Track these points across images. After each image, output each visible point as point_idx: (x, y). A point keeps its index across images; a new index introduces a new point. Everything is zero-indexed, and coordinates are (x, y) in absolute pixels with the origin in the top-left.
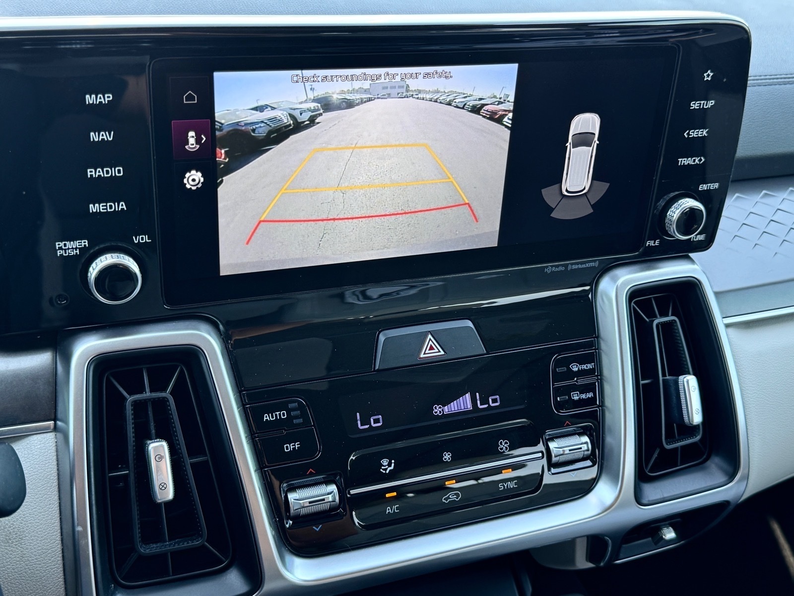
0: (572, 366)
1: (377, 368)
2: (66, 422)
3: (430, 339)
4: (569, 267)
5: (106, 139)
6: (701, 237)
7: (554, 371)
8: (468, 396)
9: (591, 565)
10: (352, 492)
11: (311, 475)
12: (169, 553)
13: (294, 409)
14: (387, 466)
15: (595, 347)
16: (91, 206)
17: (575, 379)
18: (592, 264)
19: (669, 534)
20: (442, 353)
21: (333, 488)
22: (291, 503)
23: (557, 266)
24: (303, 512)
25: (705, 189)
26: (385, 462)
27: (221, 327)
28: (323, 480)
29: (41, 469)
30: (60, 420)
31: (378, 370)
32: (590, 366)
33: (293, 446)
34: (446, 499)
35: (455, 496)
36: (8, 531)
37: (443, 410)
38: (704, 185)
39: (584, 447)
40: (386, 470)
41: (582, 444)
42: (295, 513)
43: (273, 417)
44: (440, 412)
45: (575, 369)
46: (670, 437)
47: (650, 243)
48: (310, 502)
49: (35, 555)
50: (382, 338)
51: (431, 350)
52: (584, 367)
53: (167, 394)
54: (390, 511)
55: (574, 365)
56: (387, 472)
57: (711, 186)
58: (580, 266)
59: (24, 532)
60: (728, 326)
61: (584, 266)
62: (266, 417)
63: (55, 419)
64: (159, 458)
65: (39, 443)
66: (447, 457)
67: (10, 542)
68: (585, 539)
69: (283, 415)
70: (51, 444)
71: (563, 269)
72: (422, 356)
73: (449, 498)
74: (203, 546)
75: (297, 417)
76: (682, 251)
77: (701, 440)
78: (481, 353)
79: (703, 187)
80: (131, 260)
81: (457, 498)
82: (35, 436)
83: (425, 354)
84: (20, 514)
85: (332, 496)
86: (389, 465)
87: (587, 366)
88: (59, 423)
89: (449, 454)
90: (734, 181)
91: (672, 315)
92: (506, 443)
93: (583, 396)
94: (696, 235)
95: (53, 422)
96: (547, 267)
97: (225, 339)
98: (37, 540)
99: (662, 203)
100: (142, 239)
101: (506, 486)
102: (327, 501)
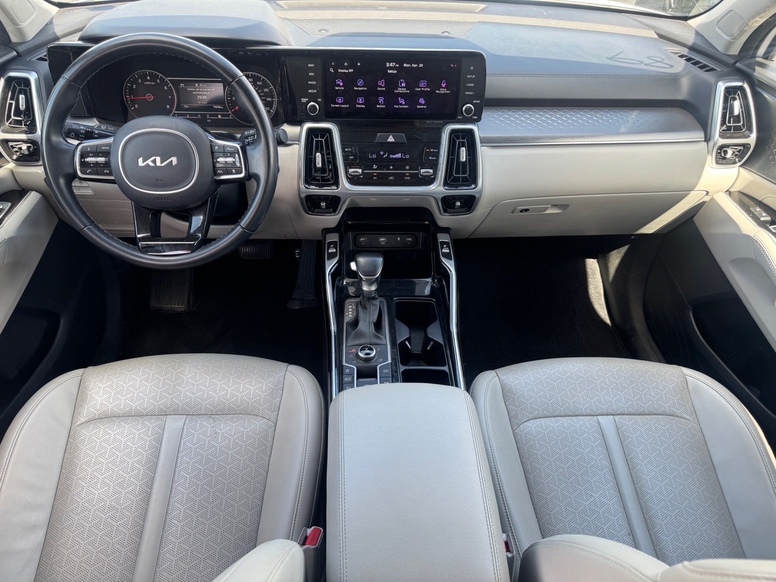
1: (376, 142)
3: (391, 137)
5: (312, 75)
6: (476, 117)
7: (426, 151)
8: (400, 154)
10: (365, 172)
11: (355, 165)
12: (320, 177)
13: (353, 148)
14: (375, 167)
16: (309, 90)
17: (432, 153)
18: (441, 122)
20: (394, 141)
21: (361, 170)
22: (350, 172)
24: (353, 174)
27: (339, 124)
28: (358, 167)
30: (300, 142)
33: (352, 157)
34: (389, 178)
37: (393, 156)
43: (348, 150)
47: (459, 117)
48: (355, 172)
50: (378, 135)
51: (391, 139)
52: (435, 150)
53: (323, 140)
54: (374, 178)
57: (477, 102)
58: (437, 122)
60: (482, 146)
64: (319, 157)
71: (432, 122)
77: (468, 176)
78: (406, 143)
80: (317, 105)
81: (393, 179)
83: (389, 140)
89: (392, 167)
92: (408, 167)
93: (433, 158)
94: (472, 116)
96: (427, 121)
97: (338, 128)
100: (320, 100)
101: (407, 178)
102: (359, 173)
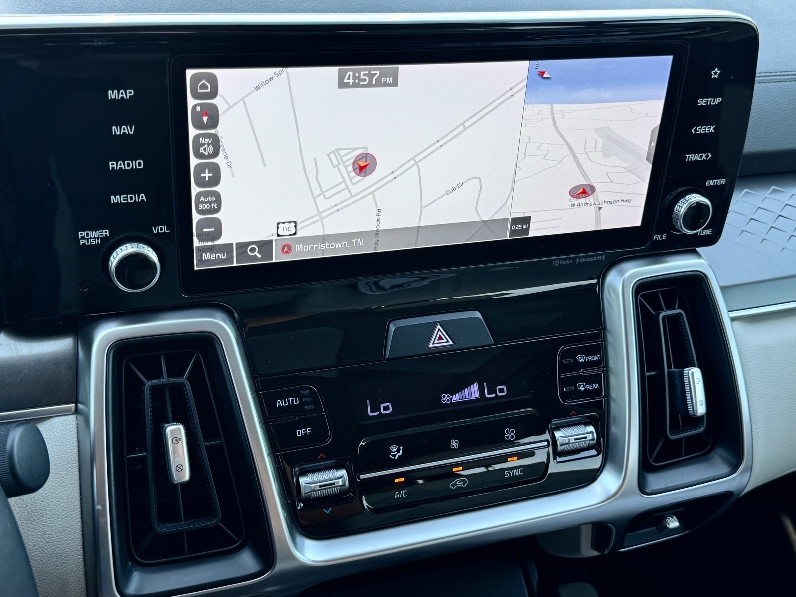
0: (578, 358)
1: (387, 356)
2: (87, 404)
3: (439, 330)
4: (577, 261)
5: (127, 133)
6: (708, 232)
7: (561, 363)
8: (475, 385)
9: (595, 553)
10: (362, 476)
11: (322, 459)
12: (185, 533)
13: (306, 396)
14: (395, 452)
15: (602, 339)
16: (113, 197)
17: (582, 370)
18: (599, 257)
19: (673, 523)
20: (451, 343)
21: (343, 472)
22: (303, 487)
23: (565, 259)
24: (314, 494)
25: (712, 184)
26: (394, 448)
27: (236, 315)
28: (333, 465)
29: (62, 450)
30: (81, 403)
31: (388, 359)
32: (596, 358)
33: (304, 431)
34: (453, 485)
35: (462, 483)
36: (30, 509)
37: (451, 399)
38: (712, 181)
39: (590, 437)
40: (394, 456)
41: (587, 433)
42: (306, 496)
43: (285, 403)
44: (448, 401)
45: (582, 360)
46: (675, 428)
47: (658, 237)
48: (321, 486)
49: (56, 533)
50: (392, 328)
51: (440, 340)
52: (590, 358)
53: (184, 379)
54: (398, 495)
55: (580, 356)
56: (396, 458)
57: (718, 182)
58: (587, 260)
59: (45, 510)
60: (733, 320)
61: (591, 259)
62: (279, 403)
63: (76, 402)
64: (176, 441)
65: (60, 425)
66: (454, 444)
67: (32, 519)
68: (591, 525)
69: (295, 400)
70: (71, 426)
71: (570, 262)
72: (431, 345)
73: (455, 484)
74: (217, 527)
75: (308, 404)
76: (689, 246)
77: (705, 431)
78: (490, 343)
79: (710, 183)
80: (150, 249)
81: (464, 484)
82: (57, 418)
83: (433, 343)
84: (42, 493)
85: (342, 481)
86: (398, 451)
87: (593, 357)
88: (80, 406)
89: (456, 442)
90: (741, 177)
91: (678, 308)
92: (512, 431)
93: (589, 387)
94: (703, 230)
95: (74, 405)
96: (555, 260)
97: (239, 328)
98: (58, 518)
99: (669, 198)
100: (161, 229)
101: (512, 473)
102: (338, 485)
